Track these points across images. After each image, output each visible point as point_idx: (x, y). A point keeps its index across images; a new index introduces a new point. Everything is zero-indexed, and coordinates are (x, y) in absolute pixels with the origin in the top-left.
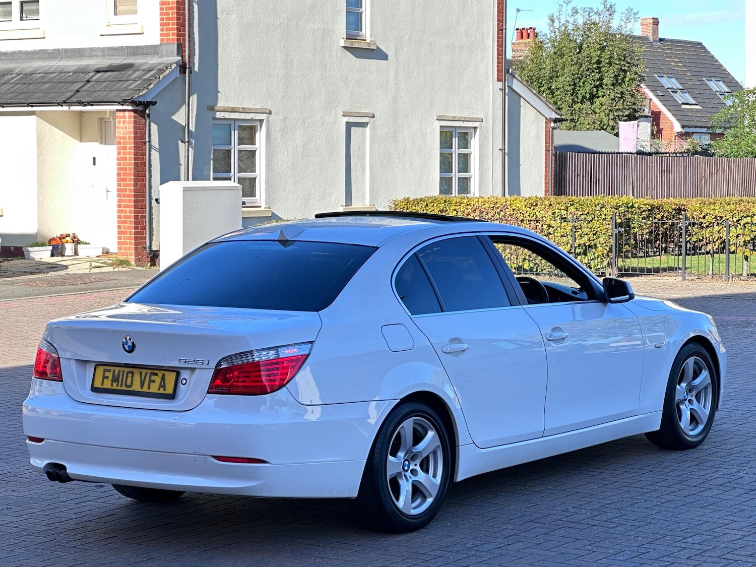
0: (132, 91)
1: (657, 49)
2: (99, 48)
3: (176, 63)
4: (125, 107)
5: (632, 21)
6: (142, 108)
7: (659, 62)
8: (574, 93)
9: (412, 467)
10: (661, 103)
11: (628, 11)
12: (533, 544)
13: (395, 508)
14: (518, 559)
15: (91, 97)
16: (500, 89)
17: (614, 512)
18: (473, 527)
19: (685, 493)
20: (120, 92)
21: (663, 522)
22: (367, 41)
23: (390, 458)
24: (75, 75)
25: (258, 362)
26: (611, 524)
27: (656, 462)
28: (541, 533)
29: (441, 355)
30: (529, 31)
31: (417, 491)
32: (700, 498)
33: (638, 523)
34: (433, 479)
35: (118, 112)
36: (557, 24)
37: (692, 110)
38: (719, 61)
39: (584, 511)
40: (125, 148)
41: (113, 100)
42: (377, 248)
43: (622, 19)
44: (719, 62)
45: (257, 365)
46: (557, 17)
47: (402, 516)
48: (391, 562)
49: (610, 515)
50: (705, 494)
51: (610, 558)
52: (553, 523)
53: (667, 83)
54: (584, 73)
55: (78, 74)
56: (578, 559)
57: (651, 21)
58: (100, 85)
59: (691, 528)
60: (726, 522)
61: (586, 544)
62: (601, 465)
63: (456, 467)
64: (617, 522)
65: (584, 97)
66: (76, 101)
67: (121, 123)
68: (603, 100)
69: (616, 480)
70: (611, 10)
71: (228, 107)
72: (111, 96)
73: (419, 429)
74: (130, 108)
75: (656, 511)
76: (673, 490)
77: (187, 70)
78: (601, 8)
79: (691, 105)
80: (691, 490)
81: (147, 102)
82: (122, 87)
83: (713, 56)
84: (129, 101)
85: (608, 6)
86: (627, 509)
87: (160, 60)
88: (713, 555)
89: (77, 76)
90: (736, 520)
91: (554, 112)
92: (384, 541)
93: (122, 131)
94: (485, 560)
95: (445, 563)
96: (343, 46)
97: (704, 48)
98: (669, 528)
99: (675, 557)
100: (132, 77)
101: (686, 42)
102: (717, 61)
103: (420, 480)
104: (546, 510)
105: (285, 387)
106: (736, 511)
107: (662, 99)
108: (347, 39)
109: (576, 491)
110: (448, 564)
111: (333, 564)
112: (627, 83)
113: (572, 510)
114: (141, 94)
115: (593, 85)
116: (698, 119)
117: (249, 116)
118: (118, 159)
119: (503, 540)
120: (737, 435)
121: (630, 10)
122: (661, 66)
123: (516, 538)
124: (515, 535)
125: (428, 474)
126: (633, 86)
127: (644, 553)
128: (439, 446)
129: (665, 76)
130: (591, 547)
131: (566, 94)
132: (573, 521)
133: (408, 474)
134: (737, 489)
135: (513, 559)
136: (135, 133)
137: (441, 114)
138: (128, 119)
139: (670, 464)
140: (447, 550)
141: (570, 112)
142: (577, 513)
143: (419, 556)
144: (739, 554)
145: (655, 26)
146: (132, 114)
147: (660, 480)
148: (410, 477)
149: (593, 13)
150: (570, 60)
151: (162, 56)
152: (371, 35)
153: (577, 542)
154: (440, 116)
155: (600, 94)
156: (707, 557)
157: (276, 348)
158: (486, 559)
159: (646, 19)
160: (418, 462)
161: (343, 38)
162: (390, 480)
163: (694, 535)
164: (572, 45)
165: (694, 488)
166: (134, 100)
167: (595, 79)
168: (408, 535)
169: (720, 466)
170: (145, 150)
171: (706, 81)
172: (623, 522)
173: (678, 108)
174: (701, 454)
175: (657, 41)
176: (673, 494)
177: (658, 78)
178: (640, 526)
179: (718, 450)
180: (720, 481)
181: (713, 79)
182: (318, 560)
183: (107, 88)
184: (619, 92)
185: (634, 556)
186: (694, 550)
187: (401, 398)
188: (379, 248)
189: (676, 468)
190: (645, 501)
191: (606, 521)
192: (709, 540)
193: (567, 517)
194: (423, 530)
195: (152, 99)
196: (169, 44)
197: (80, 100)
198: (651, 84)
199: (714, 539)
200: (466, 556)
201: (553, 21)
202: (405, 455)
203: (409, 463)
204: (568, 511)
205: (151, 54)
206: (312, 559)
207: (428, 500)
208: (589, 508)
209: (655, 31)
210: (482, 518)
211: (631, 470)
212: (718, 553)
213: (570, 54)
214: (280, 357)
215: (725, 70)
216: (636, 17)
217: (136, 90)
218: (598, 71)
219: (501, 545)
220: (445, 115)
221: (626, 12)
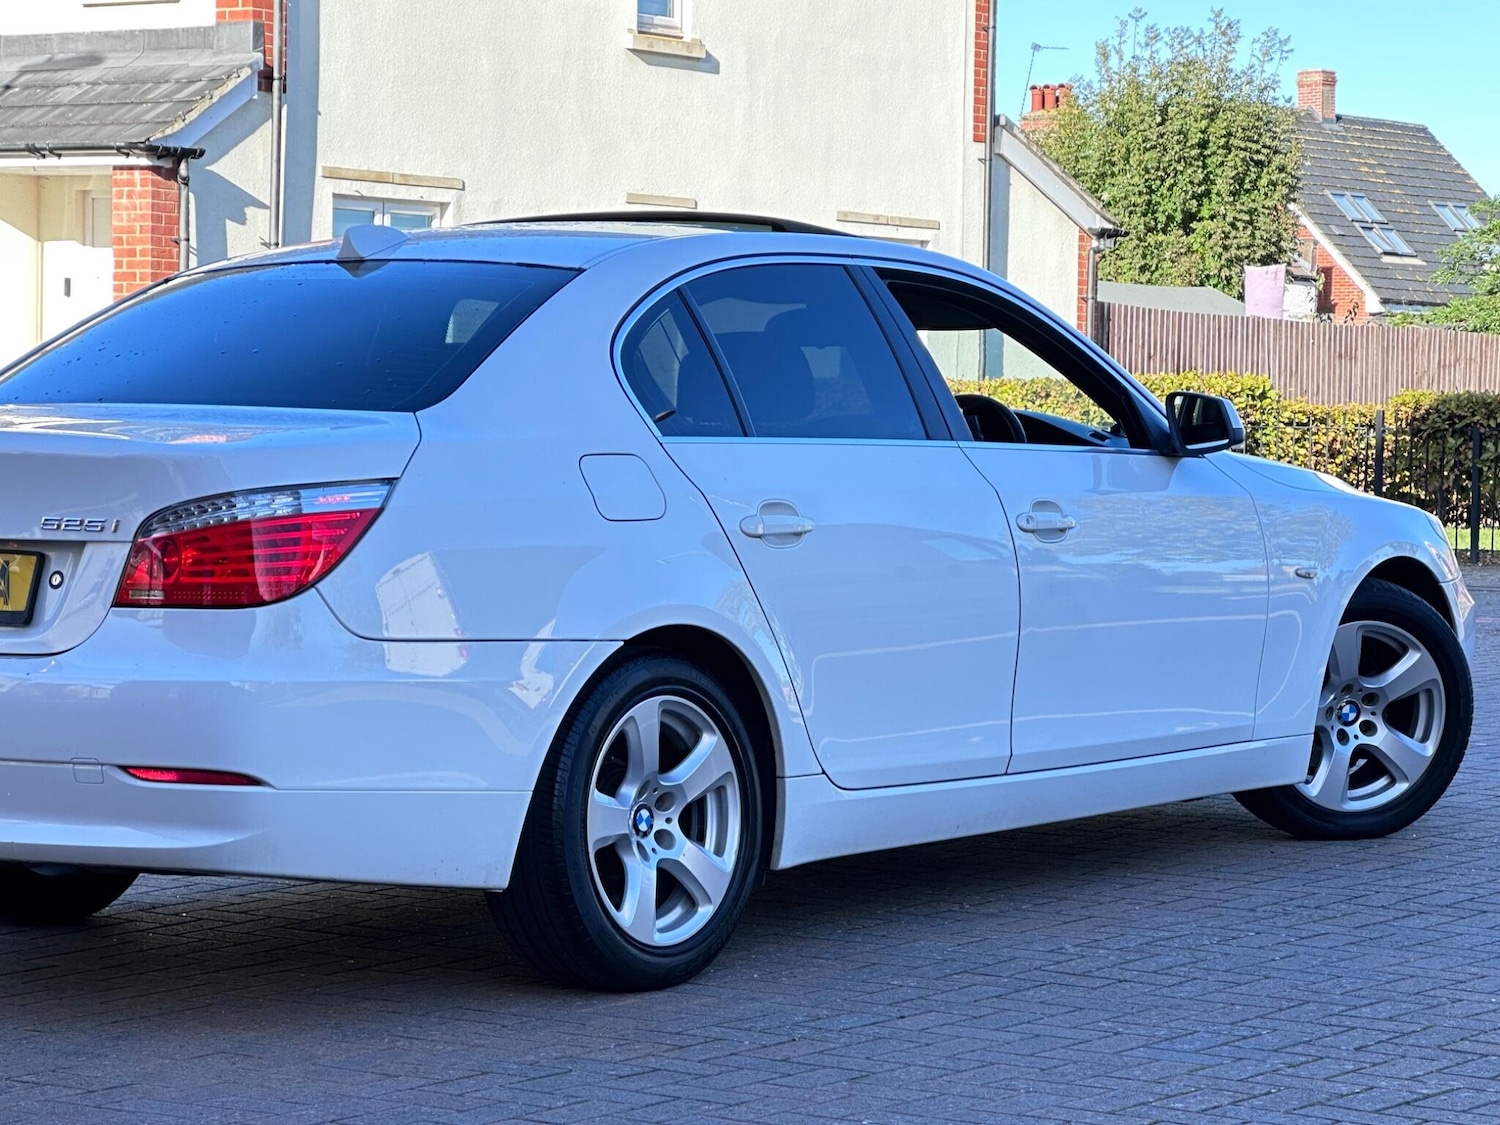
0: (147, 126)
1: (1331, 138)
2: (82, 34)
3: (251, 66)
4: (132, 161)
5: (1277, 56)
6: (170, 160)
7: (1335, 165)
8: (1150, 209)
9: (659, 824)
10: (1338, 251)
11: (1268, 37)
12: (964, 1017)
13: (609, 926)
14: (920, 1046)
15: (57, 138)
16: (980, 160)
17: (1178, 955)
18: (815, 981)
19: (1357, 920)
20: (120, 127)
21: (1299, 975)
22: (683, 40)
23: (596, 796)
24: (26, 93)
25: (247, 522)
26: (1167, 977)
27: (1289, 861)
28: (986, 995)
29: (740, 541)
30: (1058, 92)
31: (672, 887)
32: (1396, 931)
33: (1237, 977)
34: (714, 857)
35: (118, 172)
36: (1114, 62)
37: (1404, 267)
38: (1463, 166)
39: (1101, 951)
40: (132, 253)
41: (105, 143)
42: (581, 271)
43: (1255, 53)
44: (1462, 169)
45: (242, 529)
46: (1114, 48)
47: (629, 947)
48: (588, 1050)
49: (1167, 961)
50: (1406, 922)
51: (1157, 1046)
52: (1022, 976)
53: (1352, 208)
54: (1172, 168)
55: (31, 91)
56: (1075, 1047)
57: (1319, 78)
58: (79, 112)
59: (1370, 988)
60: (1461, 977)
61: (1099, 1018)
62: (1155, 866)
63: (777, 831)
64: (1182, 974)
65: (1170, 218)
66: (23, 146)
67: (125, 196)
68: (1211, 225)
69: (1188, 895)
70: (1229, 33)
71: (368, 171)
72: (101, 136)
73: (680, 729)
74: (144, 161)
75: (1282, 954)
76: (1330, 913)
77: (276, 84)
78: (1210, 28)
79: (1401, 255)
80: (1373, 915)
81: (182, 148)
82: (129, 116)
83: (1449, 157)
84: (142, 145)
85: (1225, 24)
86: (1211, 949)
87: (214, 59)
88: (1424, 1042)
89: (28, 95)
90: (1485, 974)
91: (1098, 216)
92: (579, 1007)
93: (125, 213)
94: (835, 1048)
95: (728, 1053)
96: (631, 47)
97: (1432, 139)
98: (1314, 987)
99: (1325, 1047)
100: (151, 96)
101: (1392, 125)
102: (1458, 166)
103: (682, 860)
104: (1005, 950)
105: (313, 589)
106: (1485, 956)
107: (1340, 241)
108: (640, 32)
109: (1087, 914)
110: (736, 1054)
111: (435, 1053)
112: (1262, 191)
113: (1072, 950)
114: (169, 131)
115: (1190, 193)
116: (1417, 286)
117: (414, 194)
118: (116, 277)
119: (888, 1008)
120: (1491, 815)
121: (1271, 34)
122: (1338, 173)
123: (922, 1005)
124: (920, 998)
125: (704, 846)
126: (1277, 196)
127: (1245, 1038)
128: (729, 773)
129: (1348, 193)
130: (1110, 1024)
131: (1131, 213)
132: (1072, 972)
133: (649, 842)
134: (1490, 915)
135: (906, 1046)
136: (156, 219)
137: (846, 209)
138: (138, 188)
139: (1327, 865)
140: (740, 1026)
141: (1140, 251)
142: (1084, 956)
143: (663, 1037)
144: (1492, 1041)
145: (1328, 88)
146: (150, 175)
147: (1298, 895)
148: (653, 850)
149: (1192, 39)
150: (1140, 140)
151: (220, 52)
152: (694, 27)
153: (1076, 1013)
154: (846, 214)
155: (1205, 213)
156: (1409, 1048)
157: (294, 489)
158: (837, 1045)
159: (1307, 73)
160: (675, 813)
161: (630, 30)
162: (599, 854)
163: (1378, 1003)
164: (1145, 108)
165: (1381, 912)
166: (153, 144)
167: (1196, 181)
168: (647, 996)
169: (1447, 870)
170: (178, 258)
171: (1434, 207)
172: (1198, 975)
173: (1374, 263)
174: (1403, 848)
175: (1332, 119)
176: (1329, 921)
177: (1331, 197)
178: (1242, 981)
179: (1444, 841)
180: (1447, 898)
181: (1450, 204)
182: (398, 1044)
183: (94, 119)
184: (1245, 209)
185: (1219, 1043)
186: (1374, 1033)
187: (628, 637)
188: (585, 270)
189: (1338, 873)
190: (1257, 933)
191: (1155, 972)
192: (1416, 1012)
193: (1058, 963)
194: (688, 987)
195: (195, 144)
196: (235, 24)
197: (33, 145)
198: (1317, 211)
199: (1427, 1012)
200: (785, 1039)
201: (1106, 56)
202: (640, 794)
203: (652, 816)
204: (1064, 951)
205: (196, 48)
206: (386, 1040)
207: (701, 910)
208: (1116, 947)
209: (1328, 101)
210: (843, 964)
211: (1229, 876)
212: (1437, 1039)
213: (1142, 127)
214: (305, 511)
215: (1476, 186)
216: (1285, 48)
217: (158, 123)
218: (1200, 163)
219: (881, 1019)
220: (856, 211)
221: (1264, 38)
